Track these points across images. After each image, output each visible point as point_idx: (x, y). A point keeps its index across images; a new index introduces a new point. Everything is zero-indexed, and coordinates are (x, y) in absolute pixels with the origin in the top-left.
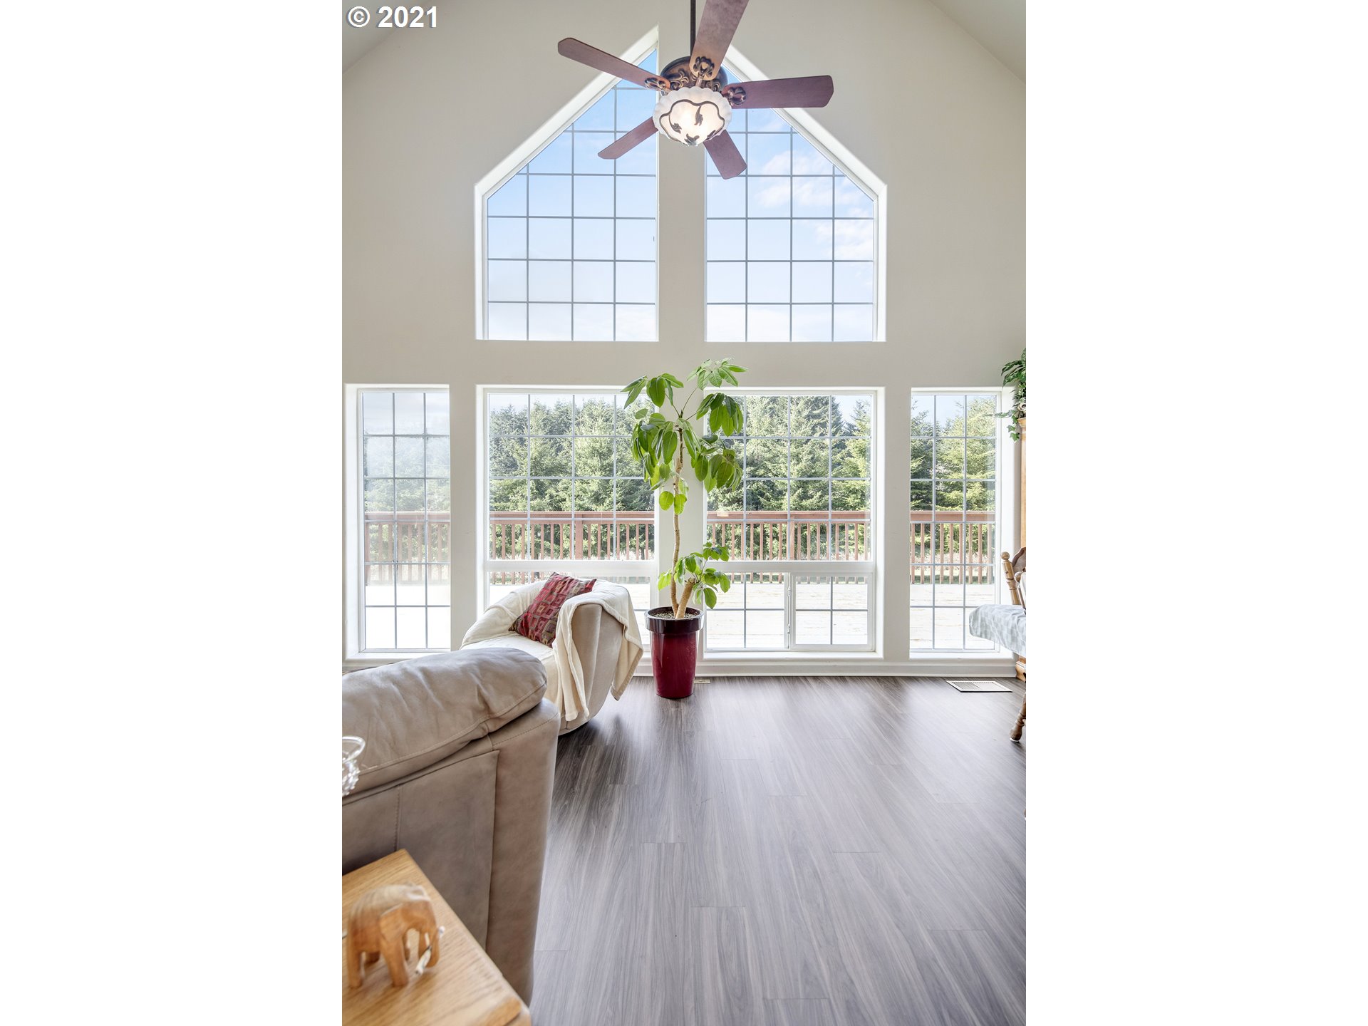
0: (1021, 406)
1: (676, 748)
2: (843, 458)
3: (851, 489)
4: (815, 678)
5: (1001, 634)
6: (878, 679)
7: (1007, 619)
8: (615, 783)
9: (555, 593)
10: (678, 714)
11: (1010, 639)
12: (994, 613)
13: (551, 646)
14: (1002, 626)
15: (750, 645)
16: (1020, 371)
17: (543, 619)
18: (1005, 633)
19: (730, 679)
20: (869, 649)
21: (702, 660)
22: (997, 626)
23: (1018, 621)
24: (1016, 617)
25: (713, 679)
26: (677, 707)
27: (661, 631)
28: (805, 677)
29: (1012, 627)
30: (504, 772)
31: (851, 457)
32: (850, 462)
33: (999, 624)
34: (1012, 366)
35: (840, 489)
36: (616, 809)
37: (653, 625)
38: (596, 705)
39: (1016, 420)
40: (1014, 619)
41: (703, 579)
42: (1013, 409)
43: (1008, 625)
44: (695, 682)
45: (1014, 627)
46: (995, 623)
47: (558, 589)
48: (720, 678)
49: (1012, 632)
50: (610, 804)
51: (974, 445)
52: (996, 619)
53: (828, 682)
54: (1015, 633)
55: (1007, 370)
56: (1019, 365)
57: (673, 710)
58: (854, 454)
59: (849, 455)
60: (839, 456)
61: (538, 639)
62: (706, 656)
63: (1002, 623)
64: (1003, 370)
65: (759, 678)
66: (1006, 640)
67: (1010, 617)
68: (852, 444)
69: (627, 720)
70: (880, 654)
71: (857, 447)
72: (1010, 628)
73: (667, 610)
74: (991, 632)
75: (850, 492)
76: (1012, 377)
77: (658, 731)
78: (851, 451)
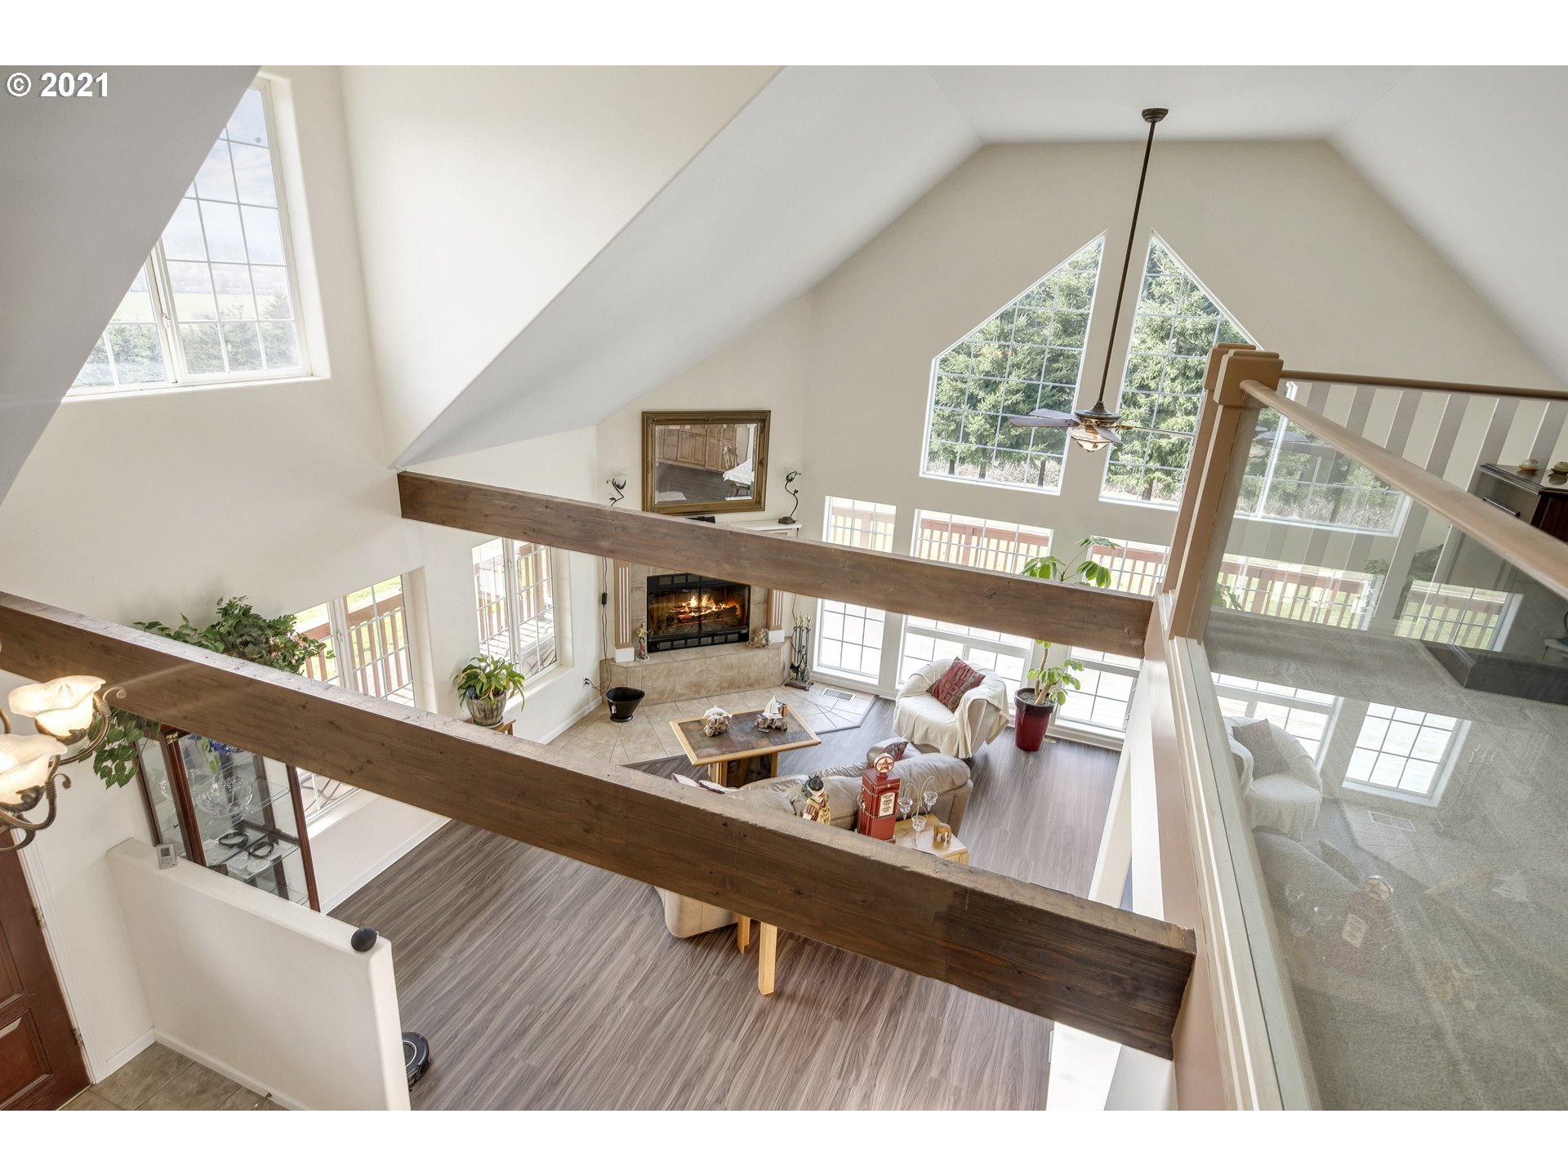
1: (1020, 785)
8: (982, 796)
9: (958, 676)
10: (1027, 762)
13: (953, 712)
15: (1095, 720)
17: (948, 693)
19: (1072, 743)
21: (1053, 725)
25: (1058, 740)
26: (1027, 757)
27: (1024, 709)
30: (955, 800)
36: (982, 809)
37: (1019, 704)
38: (975, 748)
41: (1062, 679)
44: (1044, 740)
47: (960, 674)
48: (1064, 740)
50: (980, 806)
57: (1023, 759)
61: (945, 704)
62: (1058, 722)
65: (1094, 747)
69: (992, 759)
73: (1031, 691)
77: (1011, 771)
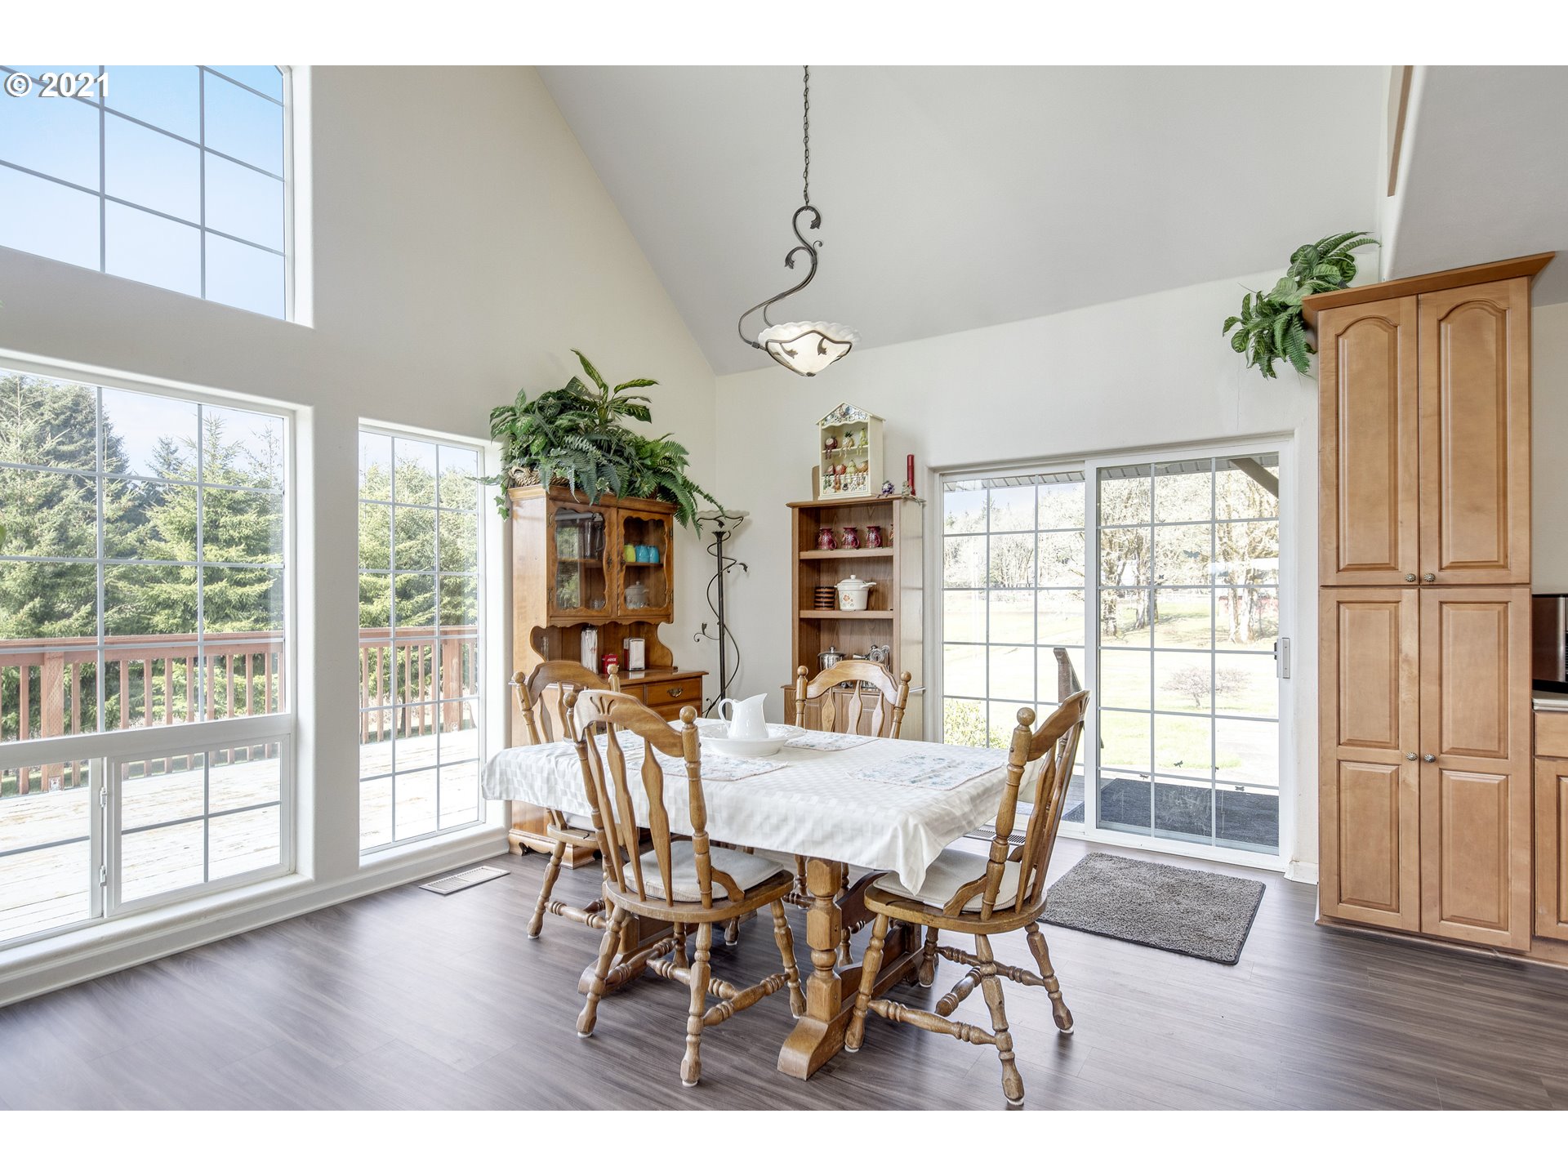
0: (514, 469)
2: (141, 542)
3: (160, 599)
4: (176, 958)
5: (532, 787)
6: (308, 918)
7: (540, 763)
11: (545, 791)
12: (519, 759)
14: (532, 775)
16: (513, 420)
18: (538, 783)
20: (285, 870)
22: (525, 777)
23: (557, 763)
24: (553, 758)
28: (152, 964)
29: (549, 774)
31: (160, 540)
32: (158, 549)
33: (529, 774)
34: (503, 413)
35: (134, 599)
39: (505, 490)
40: (550, 761)
42: (501, 473)
43: (542, 772)
45: (551, 773)
46: (522, 773)
49: (548, 780)
51: (381, 533)
52: (524, 767)
53: (210, 956)
54: (553, 780)
55: (497, 417)
56: (510, 413)
58: (167, 536)
59: (155, 535)
60: (131, 538)
63: (534, 770)
64: (492, 415)
66: (539, 794)
67: (544, 759)
68: (161, 516)
70: (307, 872)
71: (172, 523)
72: (545, 775)
74: (515, 789)
75: (159, 604)
76: (504, 427)
78: (161, 529)
